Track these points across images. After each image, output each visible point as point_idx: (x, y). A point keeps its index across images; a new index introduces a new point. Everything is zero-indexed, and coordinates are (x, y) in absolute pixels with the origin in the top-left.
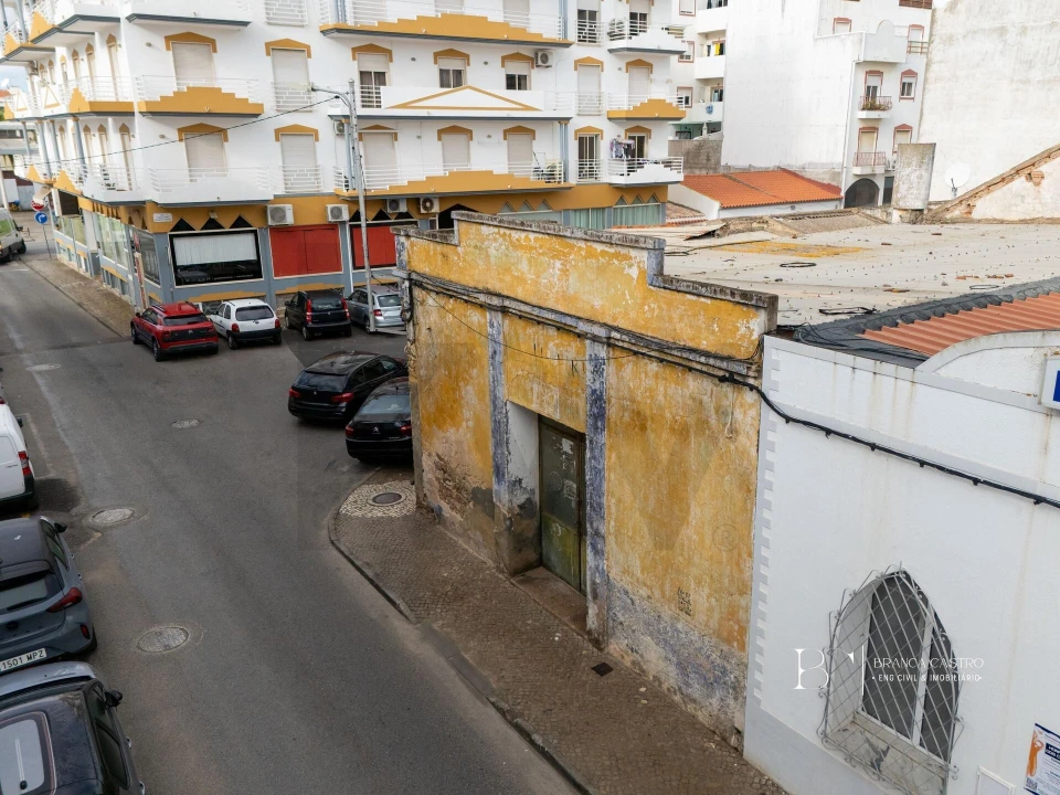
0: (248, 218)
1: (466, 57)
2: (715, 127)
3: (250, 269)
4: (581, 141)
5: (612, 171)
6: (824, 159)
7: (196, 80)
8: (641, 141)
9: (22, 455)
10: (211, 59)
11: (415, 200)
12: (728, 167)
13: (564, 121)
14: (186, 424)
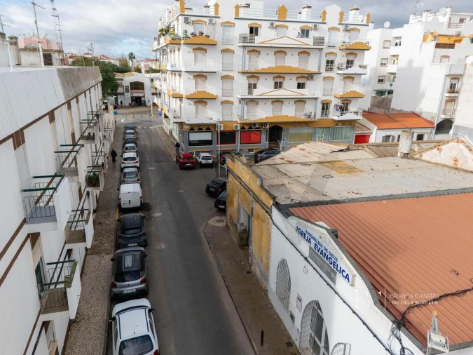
0: (210, 128)
1: (284, 78)
2: (390, 92)
3: (209, 143)
4: (323, 104)
5: (334, 115)
6: (430, 111)
7: (200, 89)
8: (347, 104)
9: (141, 197)
10: (205, 81)
11: (261, 124)
12: (393, 109)
13: (316, 99)
14: (181, 191)
